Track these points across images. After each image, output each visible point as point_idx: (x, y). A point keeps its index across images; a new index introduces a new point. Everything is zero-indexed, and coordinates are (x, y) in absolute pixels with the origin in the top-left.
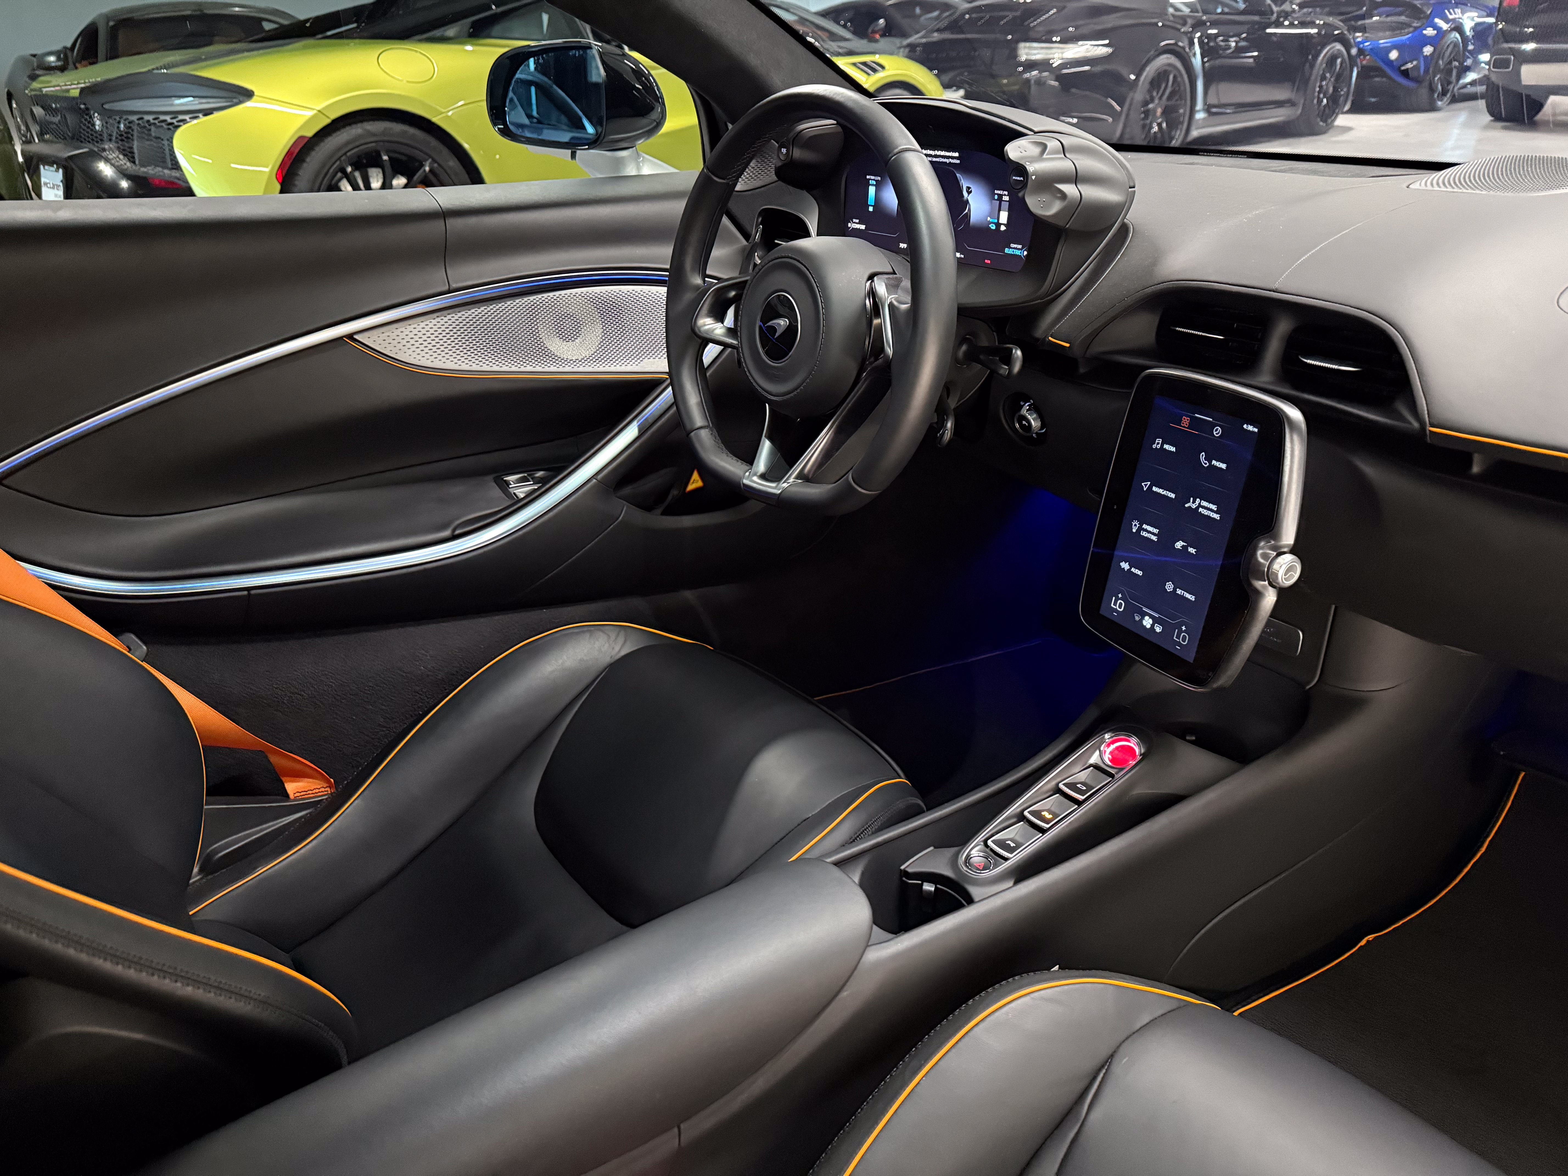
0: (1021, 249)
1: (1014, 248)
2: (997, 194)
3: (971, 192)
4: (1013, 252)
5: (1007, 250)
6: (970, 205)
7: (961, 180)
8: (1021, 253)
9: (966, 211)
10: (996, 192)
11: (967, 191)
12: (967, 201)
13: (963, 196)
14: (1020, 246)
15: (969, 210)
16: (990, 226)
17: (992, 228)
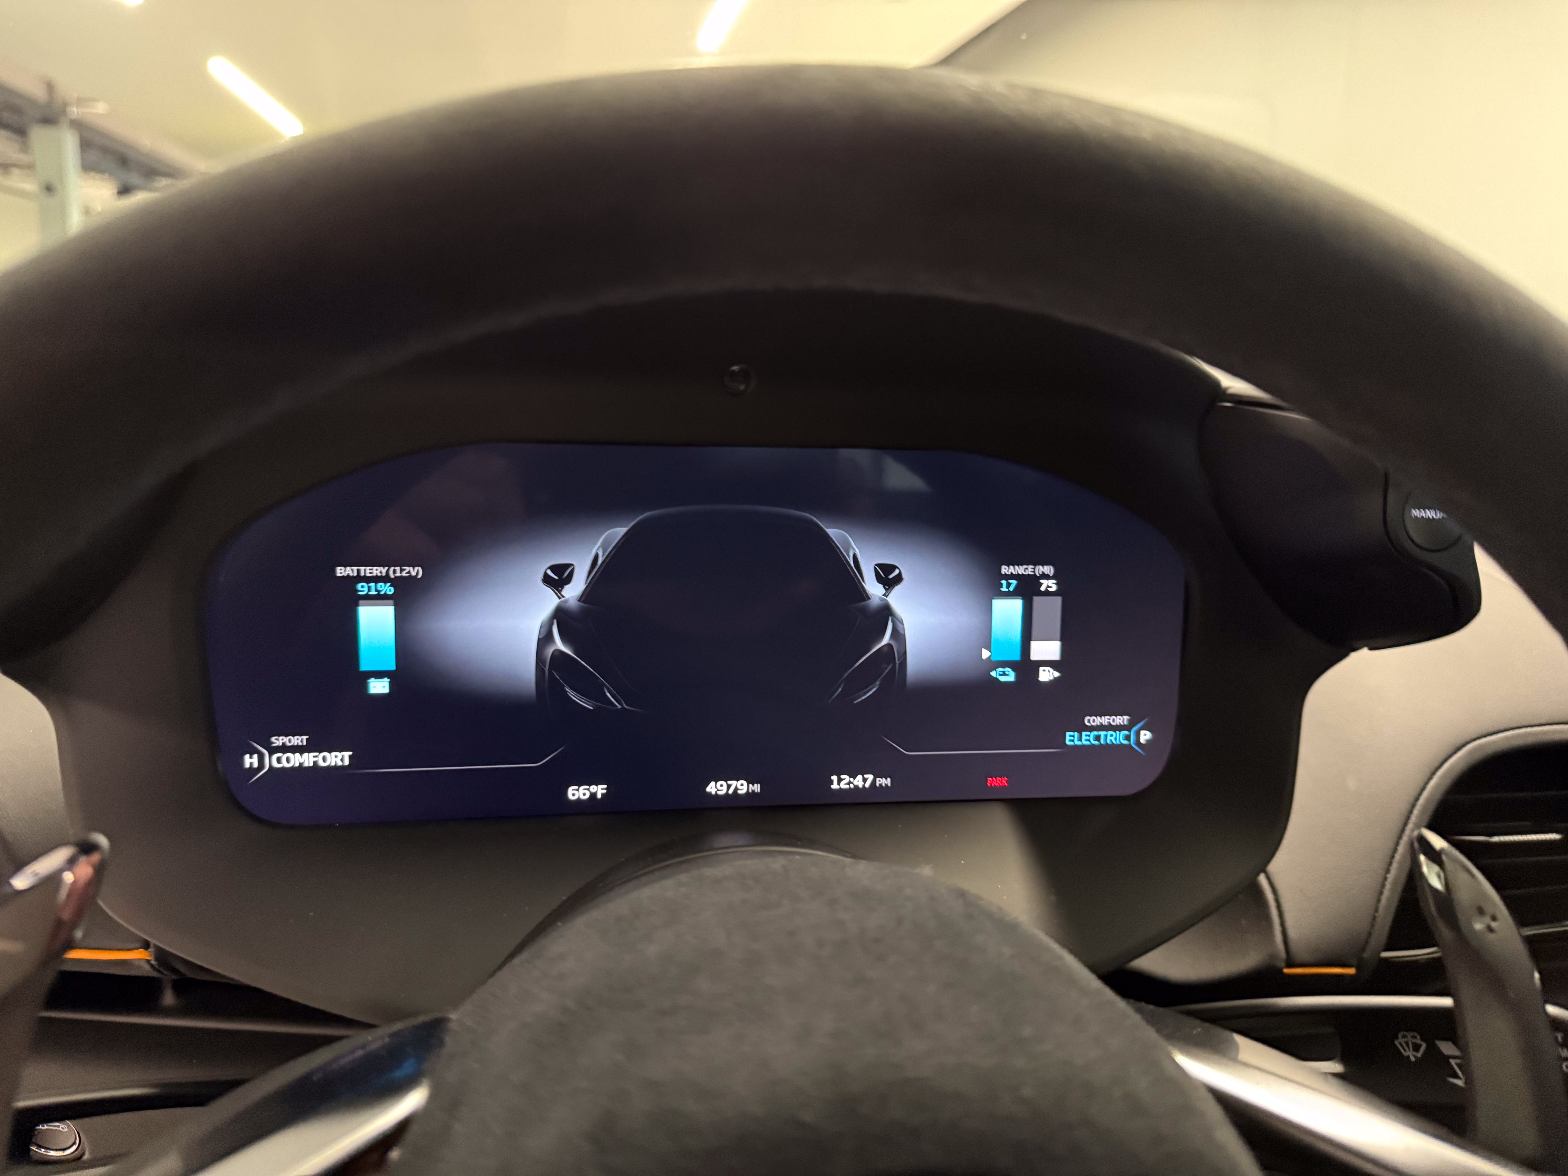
0: (1128, 728)
1: (1101, 728)
2: (1012, 576)
3: (899, 579)
4: (1098, 738)
5: (1071, 738)
6: (898, 622)
7: (848, 547)
8: (1127, 738)
9: (886, 639)
10: (1005, 570)
11: (879, 579)
12: (886, 612)
13: (864, 596)
14: (1121, 720)
15: (898, 635)
16: (993, 674)
17: (1003, 679)
